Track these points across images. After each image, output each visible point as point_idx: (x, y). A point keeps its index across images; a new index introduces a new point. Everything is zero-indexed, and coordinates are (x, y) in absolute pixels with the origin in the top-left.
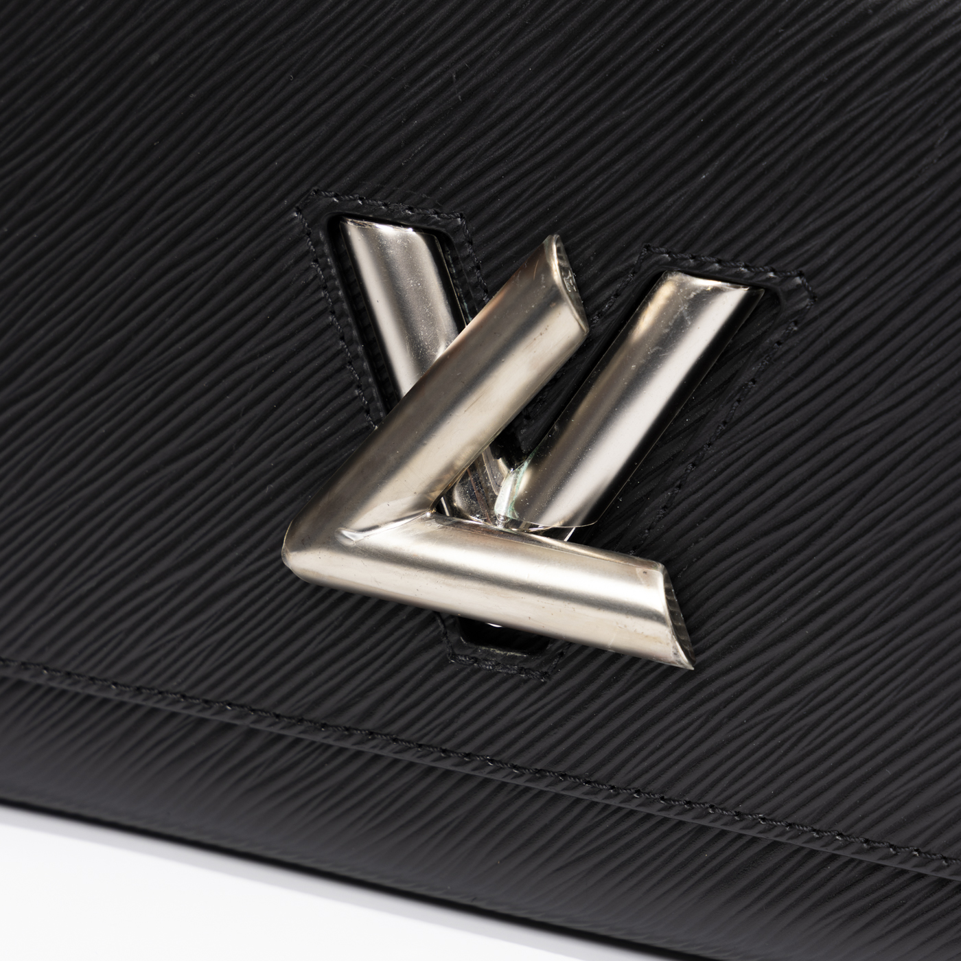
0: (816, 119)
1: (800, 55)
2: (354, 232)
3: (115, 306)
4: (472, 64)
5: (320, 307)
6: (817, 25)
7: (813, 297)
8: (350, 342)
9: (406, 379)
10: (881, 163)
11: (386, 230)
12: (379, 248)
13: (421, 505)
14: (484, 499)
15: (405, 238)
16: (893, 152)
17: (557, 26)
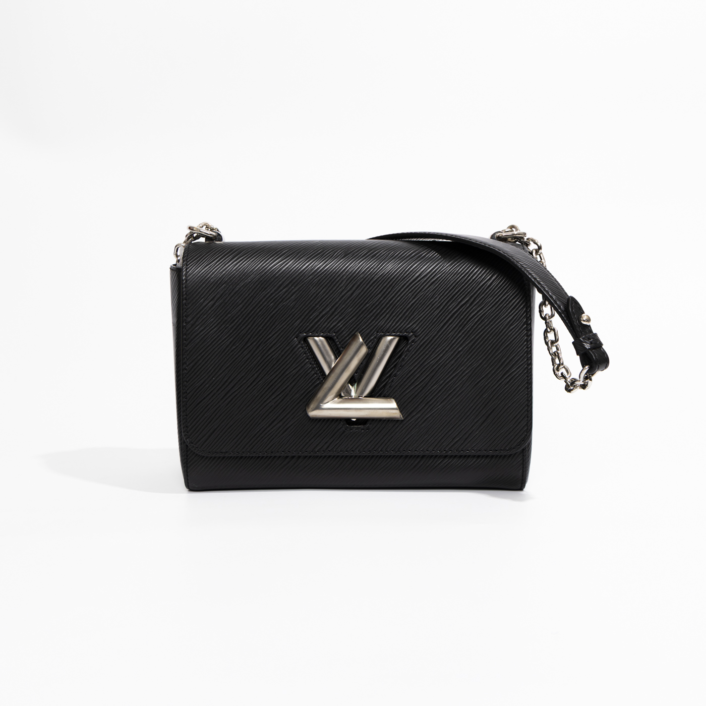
0: (411, 300)
1: (405, 287)
2: (311, 341)
3: (256, 367)
4: (332, 300)
5: (305, 358)
6: (408, 280)
7: (416, 336)
8: (313, 364)
9: (327, 371)
10: (426, 306)
11: (316, 338)
12: (315, 341)
13: (336, 397)
14: (348, 392)
15: (320, 340)
16: (428, 304)
17: (351, 289)
